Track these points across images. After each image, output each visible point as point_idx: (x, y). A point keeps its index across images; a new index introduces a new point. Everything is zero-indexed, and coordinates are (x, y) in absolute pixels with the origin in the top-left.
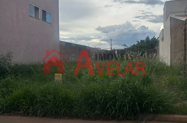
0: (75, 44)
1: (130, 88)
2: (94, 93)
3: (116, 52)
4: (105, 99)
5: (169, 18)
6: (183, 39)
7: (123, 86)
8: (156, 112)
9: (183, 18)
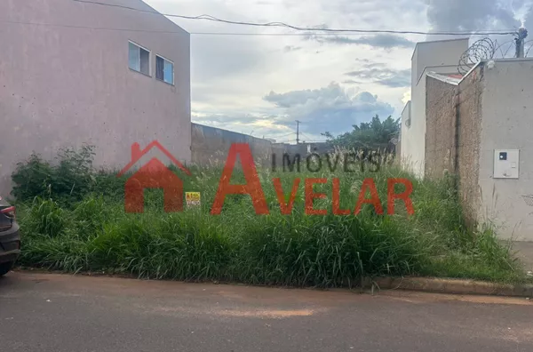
0: (223, 131)
1: (345, 223)
2: (270, 231)
3: (309, 149)
4: (294, 245)
5: (424, 78)
6: (453, 124)
7: (330, 218)
8: (398, 271)
9: (454, 80)
